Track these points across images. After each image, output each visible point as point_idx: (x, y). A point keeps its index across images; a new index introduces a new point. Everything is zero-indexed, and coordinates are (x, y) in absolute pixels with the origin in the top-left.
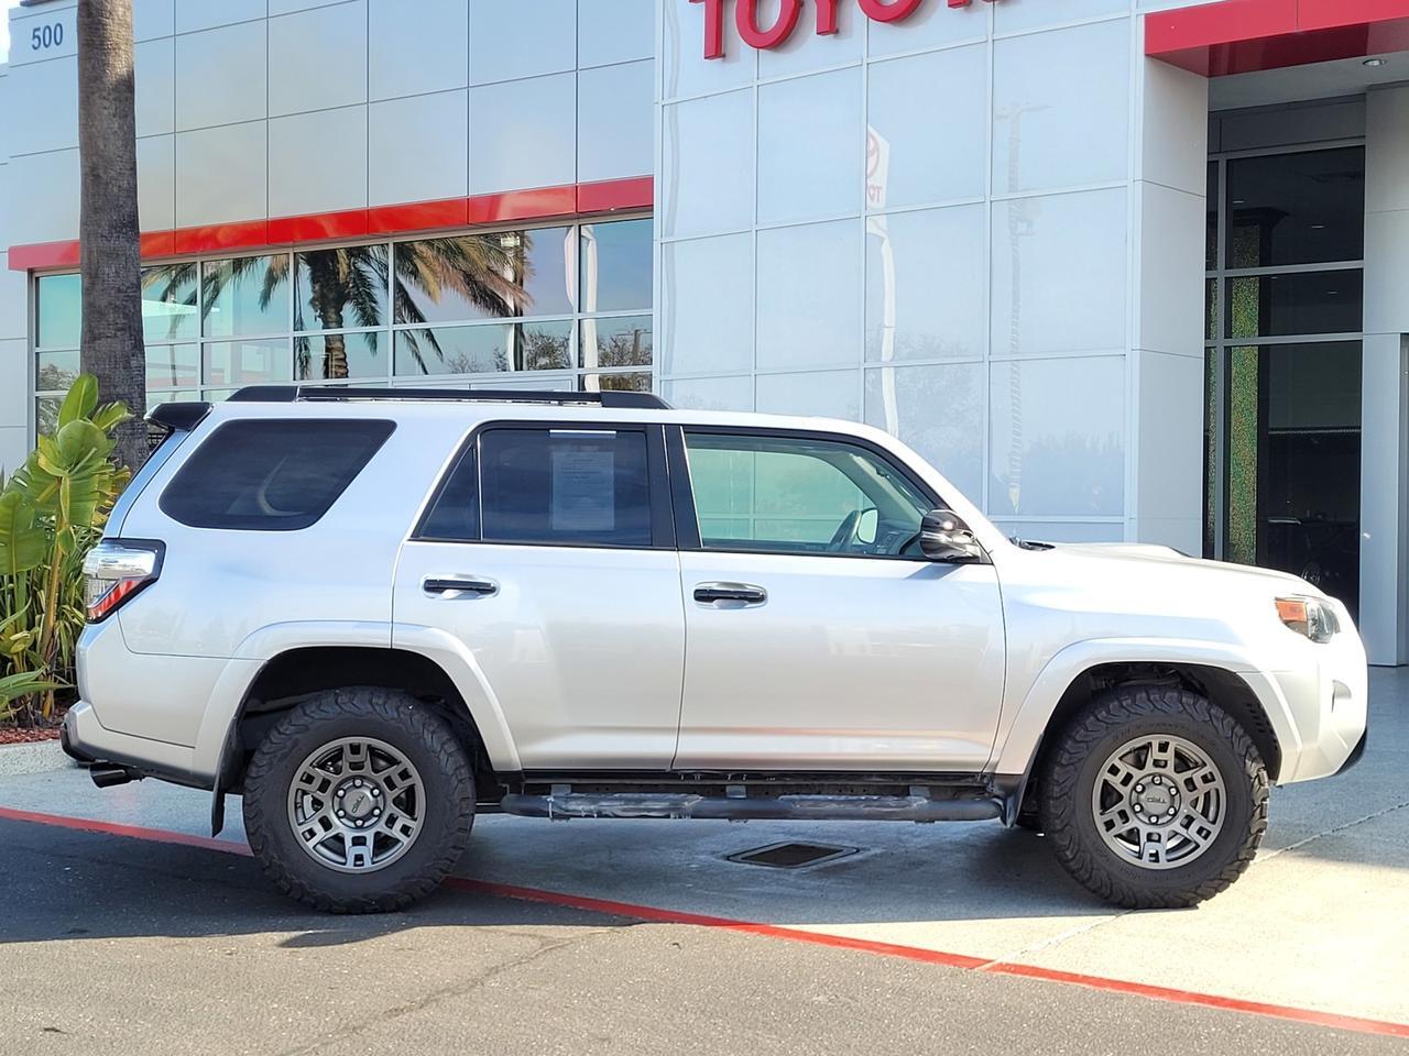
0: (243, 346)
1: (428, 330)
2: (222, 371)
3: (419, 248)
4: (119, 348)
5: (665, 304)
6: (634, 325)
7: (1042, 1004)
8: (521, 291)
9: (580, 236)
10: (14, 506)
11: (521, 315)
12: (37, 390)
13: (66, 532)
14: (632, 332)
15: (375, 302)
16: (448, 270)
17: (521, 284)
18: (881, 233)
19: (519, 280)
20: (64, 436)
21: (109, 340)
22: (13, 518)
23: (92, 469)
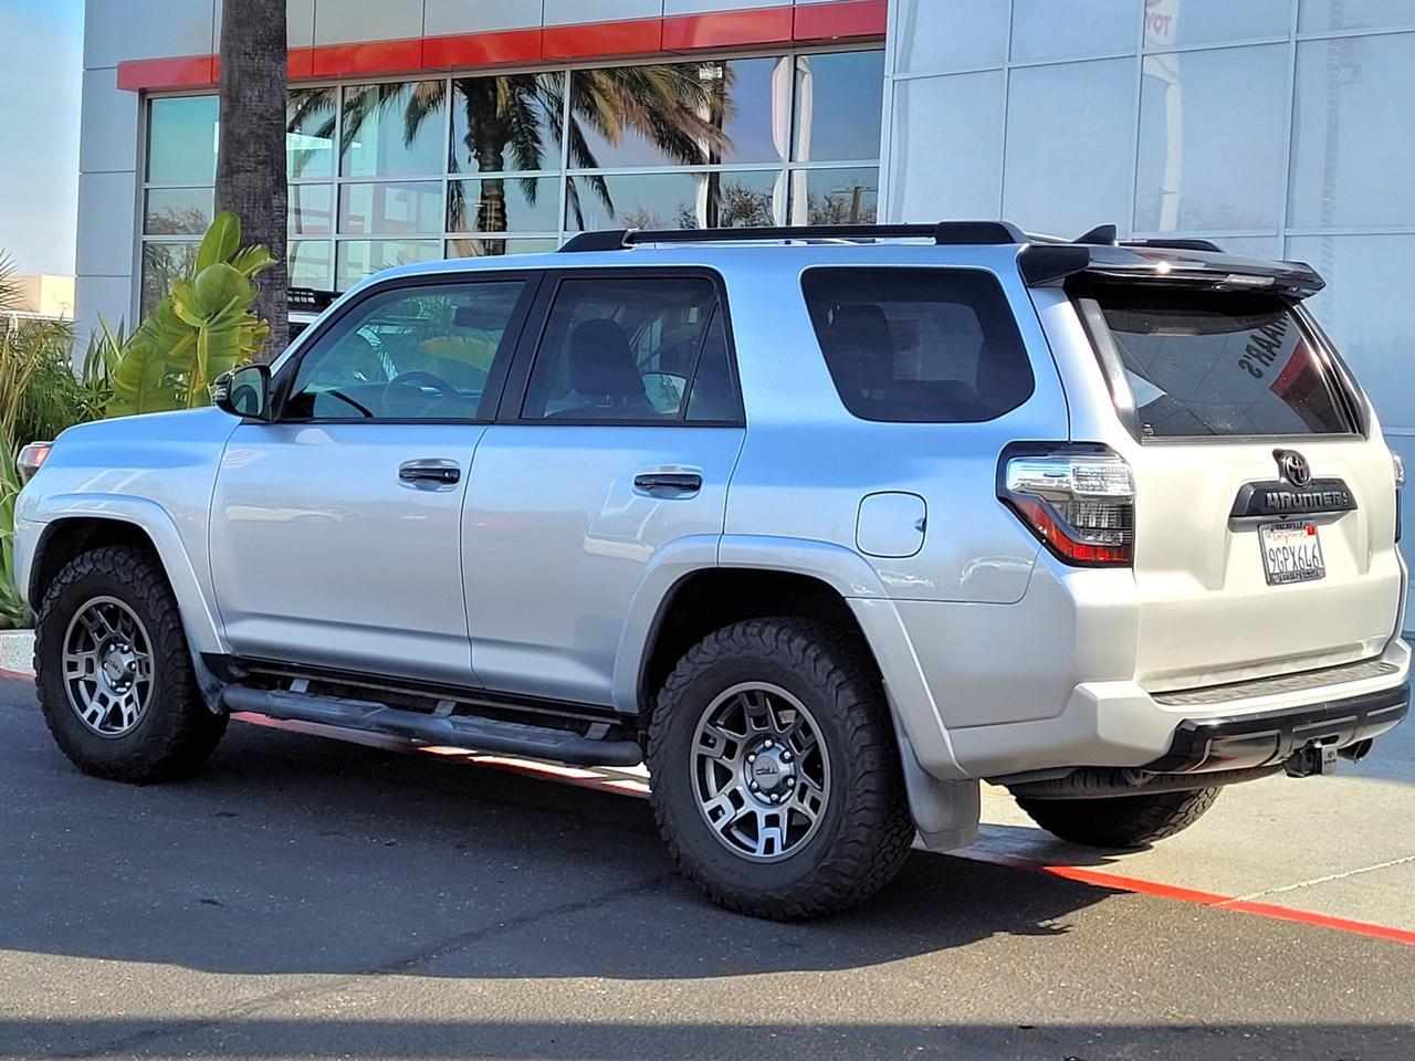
0: (388, 190)
1: (601, 177)
2: (362, 219)
3: (598, 77)
4: (260, 184)
5: (895, 155)
6: (854, 181)
7: (1282, 941)
8: (719, 134)
9: (796, 69)
10: (145, 359)
11: (719, 162)
12: (144, 234)
13: (202, 391)
14: (853, 189)
15: (539, 142)
16: (632, 105)
17: (720, 126)
18: (1167, 78)
19: (717, 120)
20: (202, 281)
21: (248, 174)
22: (143, 372)
23: (233, 320)
